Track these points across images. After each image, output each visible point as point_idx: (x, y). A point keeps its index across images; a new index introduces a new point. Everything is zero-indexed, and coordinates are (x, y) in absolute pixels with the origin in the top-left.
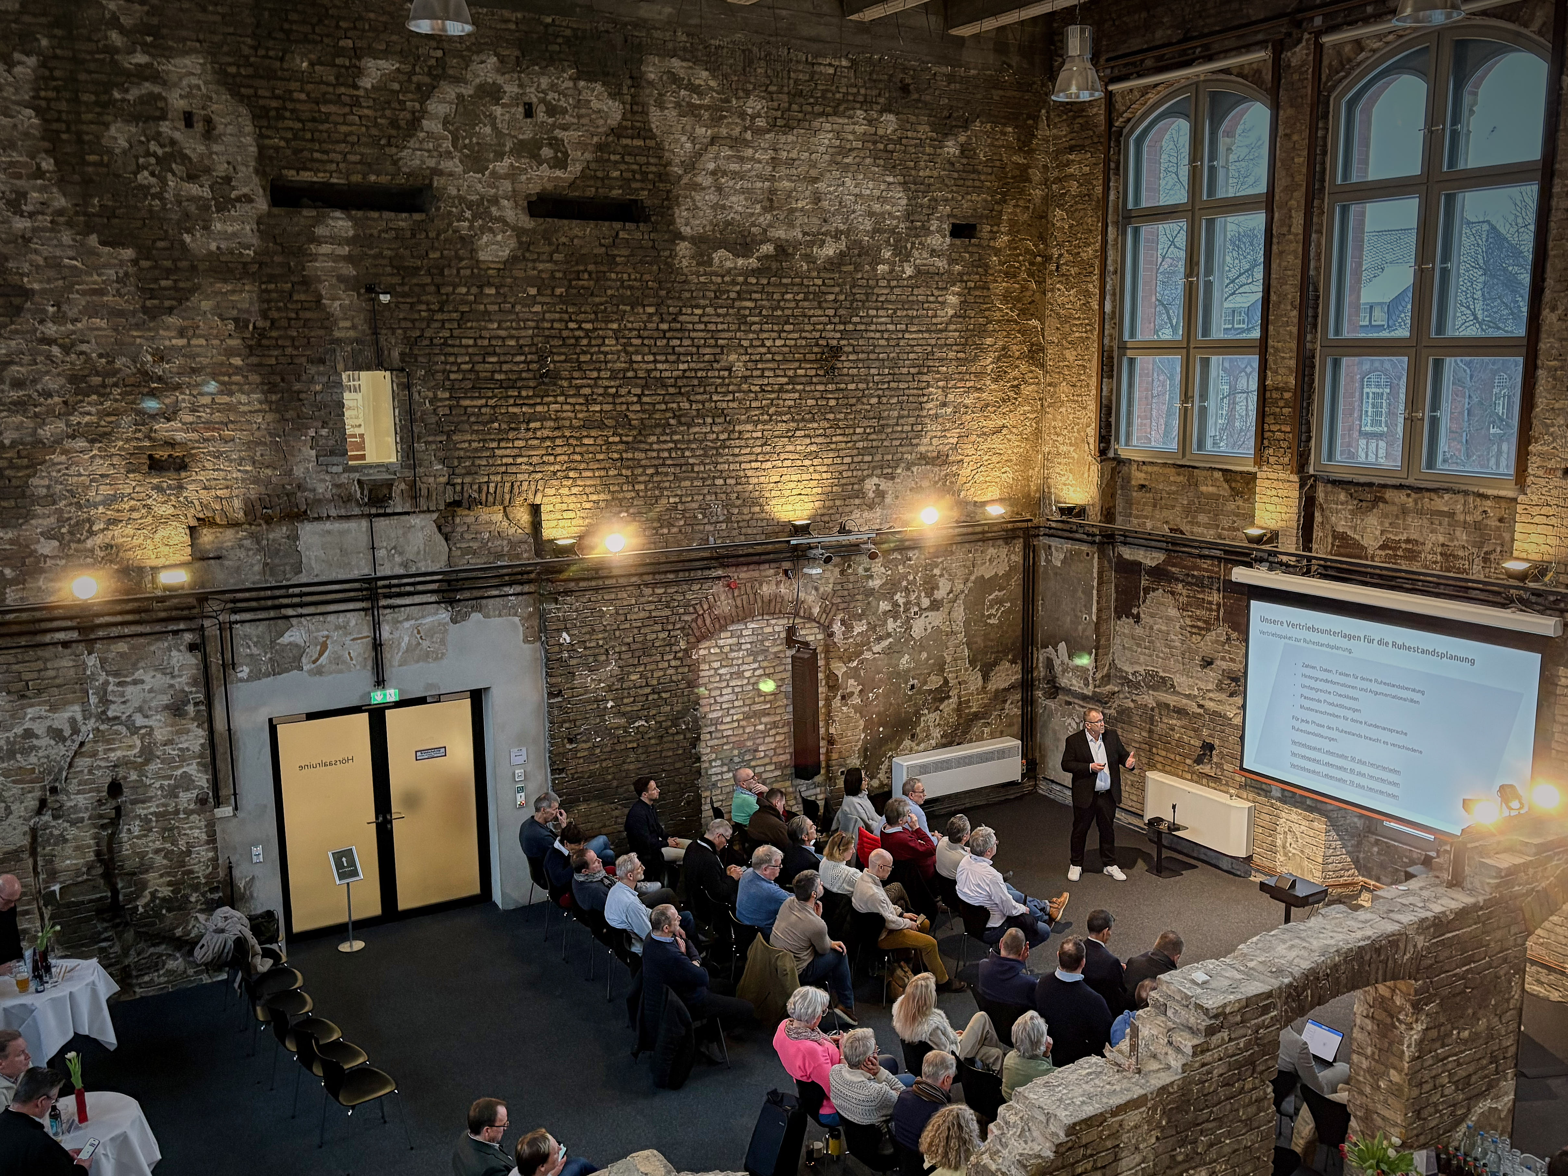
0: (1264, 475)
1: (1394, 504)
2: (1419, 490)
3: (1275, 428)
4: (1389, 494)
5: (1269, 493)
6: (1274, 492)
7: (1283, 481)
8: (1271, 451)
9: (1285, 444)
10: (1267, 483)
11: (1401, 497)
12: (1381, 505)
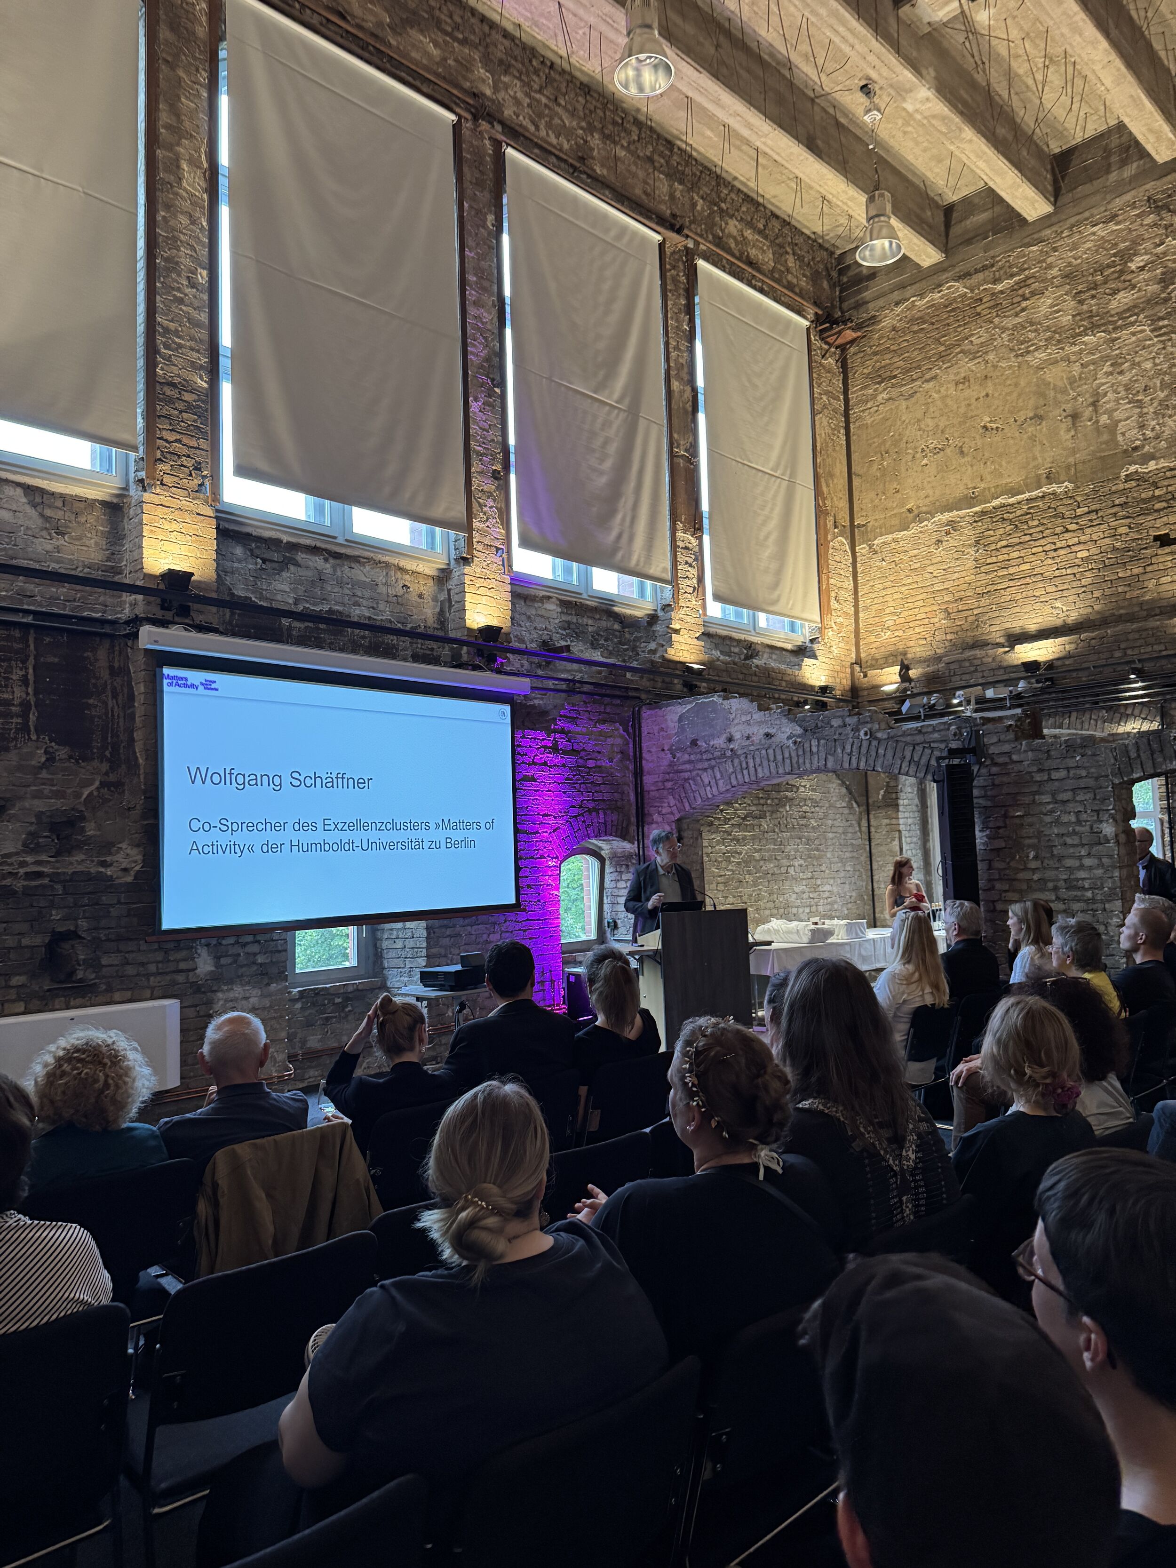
0: (156, 499)
1: (307, 567)
2: (337, 556)
3: (172, 437)
4: (300, 557)
5: (167, 526)
6: (174, 526)
7: (190, 512)
8: (166, 467)
9: (189, 463)
10: (160, 511)
11: (318, 562)
12: (292, 568)
